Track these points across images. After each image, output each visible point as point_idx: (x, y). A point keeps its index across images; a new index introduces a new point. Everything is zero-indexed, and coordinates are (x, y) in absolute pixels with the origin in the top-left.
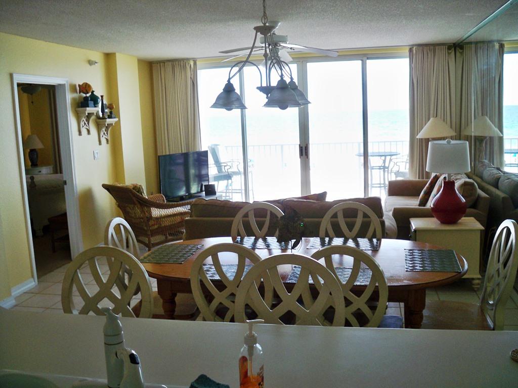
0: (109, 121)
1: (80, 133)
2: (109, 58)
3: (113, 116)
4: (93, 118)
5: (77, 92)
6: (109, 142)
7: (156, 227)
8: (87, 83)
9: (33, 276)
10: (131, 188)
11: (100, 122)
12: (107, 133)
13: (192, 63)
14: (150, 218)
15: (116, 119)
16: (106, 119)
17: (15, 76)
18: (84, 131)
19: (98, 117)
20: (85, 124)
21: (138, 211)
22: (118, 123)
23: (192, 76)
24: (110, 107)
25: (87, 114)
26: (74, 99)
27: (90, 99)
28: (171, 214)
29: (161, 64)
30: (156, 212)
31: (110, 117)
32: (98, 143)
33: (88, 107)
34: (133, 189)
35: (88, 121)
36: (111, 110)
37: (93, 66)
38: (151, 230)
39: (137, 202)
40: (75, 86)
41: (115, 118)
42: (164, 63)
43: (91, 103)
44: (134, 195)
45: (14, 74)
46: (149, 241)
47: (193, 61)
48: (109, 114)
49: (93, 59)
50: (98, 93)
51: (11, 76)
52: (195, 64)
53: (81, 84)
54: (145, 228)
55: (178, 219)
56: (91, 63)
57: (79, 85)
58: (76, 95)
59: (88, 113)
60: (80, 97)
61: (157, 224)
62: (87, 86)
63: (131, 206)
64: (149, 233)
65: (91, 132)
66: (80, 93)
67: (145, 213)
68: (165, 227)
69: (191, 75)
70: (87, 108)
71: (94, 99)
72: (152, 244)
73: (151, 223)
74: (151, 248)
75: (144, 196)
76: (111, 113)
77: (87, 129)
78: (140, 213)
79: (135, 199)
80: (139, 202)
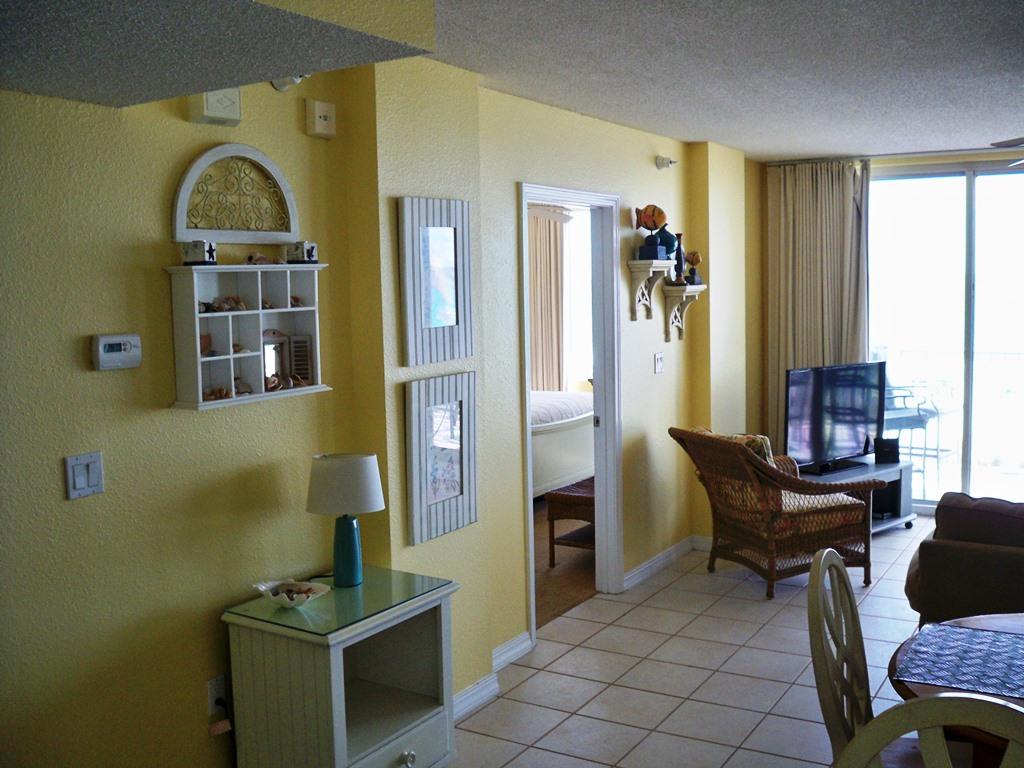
0: (690, 289)
1: (633, 317)
2: (693, 152)
3: (697, 278)
4: (659, 282)
5: (632, 227)
6: (684, 336)
7: (788, 534)
8: (656, 207)
9: (528, 628)
10: (744, 443)
11: (670, 290)
12: (681, 317)
13: (858, 167)
14: (778, 512)
15: (702, 287)
16: (685, 285)
17: (526, 189)
18: (640, 310)
19: (668, 282)
20: (643, 295)
21: (752, 496)
22: (705, 294)
23: (858, 197)
24: (693, 259)
25: (651, 275)
26: (625, 241)
27: (659, 240)
28: (824, 506)
29: (788, 168)
30: (791, 501)
31: (691, 281)
32: (663, 336)
33: (656, 258)
34: (747, 444)
35: (649, 287)
36: (693, 268)
37: (664, 169)
38: (776, 541)
39: (752, 476)
40: (629, 211)
41: (700, 284)
42: (795, 165)
43: (662, 250)
44: (750, 460)
45: (524, 184)
46: (772, 565)
47: (861, 161)
48: (688, 274)
49: (663, 154)
50: (673, 228)
51: (519, 187)
52: (865, 168)
53: (641, 208)
54: (765, 535)
55: (838, 519)
56: (659, 162)
57: (638, 211)
58: (629, 232)
59: (654, 272)
60: (638, 236)
61: (790, 529)
62: (656, 212)
63: (737, 483)
64: (772, 546)
65: (653, 313)
66: (638, 226)
67: (768, 503)
68: (808, 535)
69: (855, 193)
70: (655, 261)
72: (778, 572)
73: (779, 524)
74: (773, 580)
75: (770, 464)
76: (692, 272)
77: (645, 305)
78: (756, 500)
79: (749, 469)
80: (758, 475)
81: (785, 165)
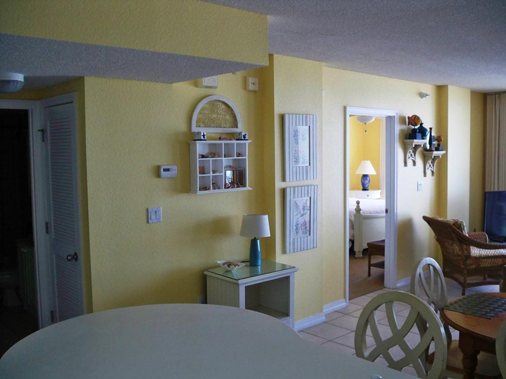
0: (435, 153)
1: (406, 164)
2: (441, 91)
3: (440, 148)
4: (420, 149)
5: (406, 125)
6: (435, 174)
7: (474, 267)
8: (416, 116)
9: (345, 297)
10: (452, 224)
11: (426, 155)
12: (433, 165)
14: (469, 256)
15: (444, 152)
16: (433, 151)
17: (348, 109)
18: (410, 162)
19: (425, 149)
20: (411, 155)
21: (456, 248)
22: (446, 155)
24: (439, 139)
25: (414, 146)
26: (402, 131)
27: (418, 131)
28: (492, 255)
29: (497, 96)
30: (475, 251)
31: (437, 149)
32: (423, 174)
34: (454, 224)
35: (415, 152)
36: (440, 142)
37: (424, 98)
38: (467, 269)
39: (456, 239)
40: (405, 118)
41: (442, 150)
43: (419, 135)
44: (454, 231)
45: (347, 107)
46: (465, 280)
48: (436, 146)
49: (424, 92)
50: (427, 126)
51: (345, 108)
53: (410, 116)
54: (462, 266)
55: (500, 261)
56: (422, 95)
57: (409, 118)
58: (405, 127)
59: (415, 145)
60: (409, 129)
61: (475, 264)
62: (416, 119)
63: (450, 242)
64: (465, 272)
65: (417, 163)
66: (409, 125)
67: (463, 251)
68: (484, 268)
70: (415, 140)
71: (422, 132)
72: (468, 284)
73: (469, 262)
74: (465, 287)
75: (464, 234)
76: (439, 145)
77: (413, 160)
78: (458, 250)
79: (454, 235)
80: (458, 238)
81: (495, 95)
